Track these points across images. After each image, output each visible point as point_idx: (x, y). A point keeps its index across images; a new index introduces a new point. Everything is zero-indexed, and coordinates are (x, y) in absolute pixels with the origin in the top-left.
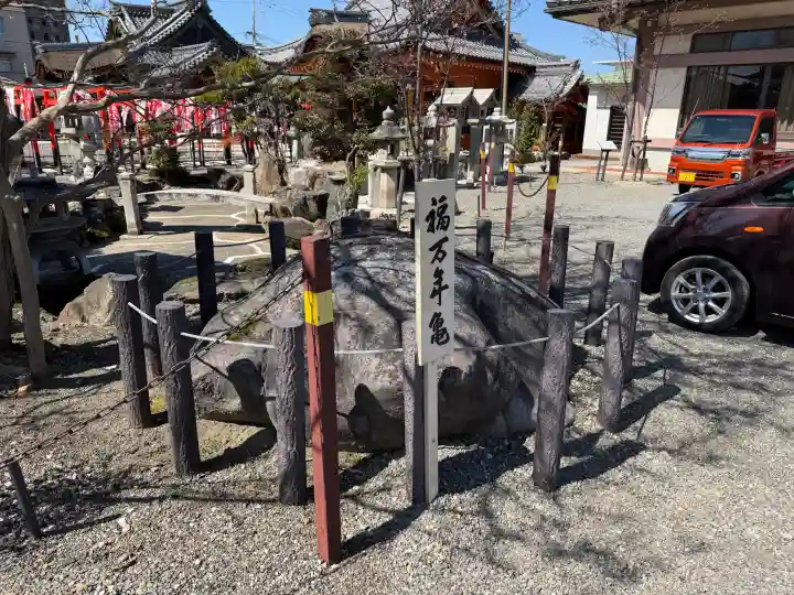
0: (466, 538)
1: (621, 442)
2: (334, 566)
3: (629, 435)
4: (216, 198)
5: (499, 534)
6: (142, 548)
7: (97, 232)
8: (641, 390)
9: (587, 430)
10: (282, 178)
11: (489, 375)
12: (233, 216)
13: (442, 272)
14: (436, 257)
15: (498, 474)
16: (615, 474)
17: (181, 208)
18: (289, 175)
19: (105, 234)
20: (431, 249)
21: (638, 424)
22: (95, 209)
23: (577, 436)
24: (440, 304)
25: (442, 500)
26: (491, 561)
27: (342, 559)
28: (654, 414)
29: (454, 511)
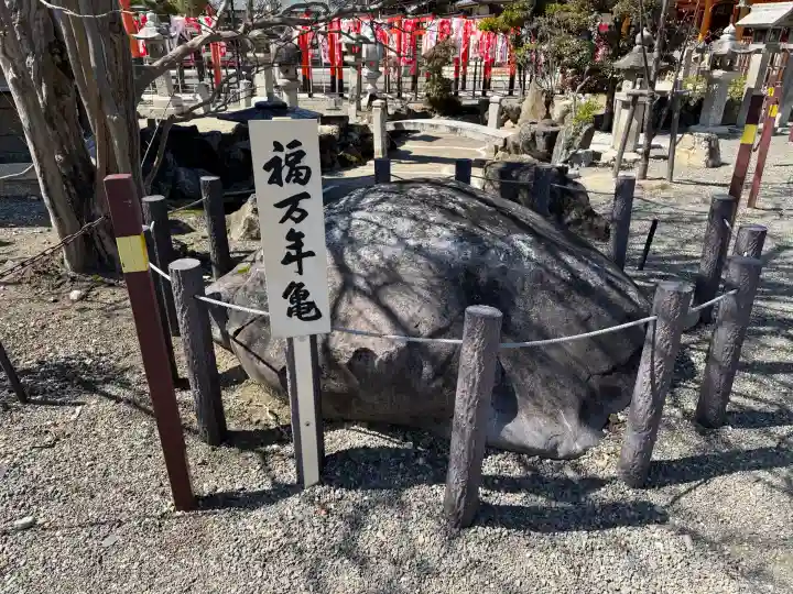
0: (311, 537)
1: (634, 504)
2: (178, 513)
3: (657, 497)
4: (454, 130)
5: (348, 550)
6: (69, 436)
7: (348, 156)
8: (727, 444)
9: (592, 472)
10: (548, 111)
11: (427, 370)
12: (478, 150)
13: (301, 235)
14: (288, 216)
15: (409, 485)
16: (578, 539)
17: (437, 138)
18: (556, 108)
19: (354, 159)
20: (280, 205)
21: (683, 488)
22: (352, 134)
23: (570, 474)
24: (300, 272)
25: (318, 490)
26: (312, 574)
27: (192, 509)
28: (718, 482)
29: (323, 506)
